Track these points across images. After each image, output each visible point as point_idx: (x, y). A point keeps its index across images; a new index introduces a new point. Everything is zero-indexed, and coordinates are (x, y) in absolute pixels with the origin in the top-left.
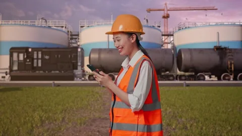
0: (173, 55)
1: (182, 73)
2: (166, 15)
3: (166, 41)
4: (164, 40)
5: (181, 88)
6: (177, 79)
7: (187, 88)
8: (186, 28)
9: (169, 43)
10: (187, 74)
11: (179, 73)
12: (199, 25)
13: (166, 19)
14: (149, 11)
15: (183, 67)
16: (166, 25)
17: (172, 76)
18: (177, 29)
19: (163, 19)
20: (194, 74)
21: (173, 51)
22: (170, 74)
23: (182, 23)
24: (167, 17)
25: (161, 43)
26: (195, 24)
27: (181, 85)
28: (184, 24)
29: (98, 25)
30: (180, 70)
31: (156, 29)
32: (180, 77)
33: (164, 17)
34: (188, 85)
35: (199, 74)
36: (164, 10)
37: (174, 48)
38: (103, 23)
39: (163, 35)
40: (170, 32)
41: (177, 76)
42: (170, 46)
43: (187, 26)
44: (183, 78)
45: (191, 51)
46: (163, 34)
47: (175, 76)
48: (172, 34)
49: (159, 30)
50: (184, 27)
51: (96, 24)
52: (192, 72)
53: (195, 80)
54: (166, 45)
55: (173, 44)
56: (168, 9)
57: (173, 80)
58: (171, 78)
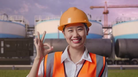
0: (112, 44)
1: (119, 59)
2: (106, 11)
3: (106, 33)
4: (104, 31)
5: (118, 71)
6: (115, 64)
7: (123, 71)
8: (122, 22)
9: (108, 34)
10: (123, 59)
11: (116, 58)
12: (133, 20)
13: (106, 15)
14: (92, 8)
15: (120, 54)
16: (106, 20)
17: (111, 61)
18: (115, 23)
19: (104, 15)
20: (128, 59)
21: (111, 41)
22: (109, 59)
23: (119, 18)
24: (106, 13)
25: (102, 35)
26: (130, 19)
27: (119, 68)
28: (121, 19)
29: (50, 20)
30: (117, 56)
31: (97, 22)
32: (117, 62)
33: (104, 13)
34: (124, 69)
35: (133, 60)
36: (104, 7)
37: (113, 38)
38: (55, 18)
39: (103, 28)
40: (109, 25)
41: (115, 61)
42: (109, 37)
43: (123, 20)
44: (120, 63)
45: (126, 41)
46: (104, 26)
47: (113, 61)
48: (111, 26)
49: (101, 24)
50: (121, 22)
51: (48, 18)
52: (127, 58)
53: (130, 64)
54: (106, 36)
55: (112, 35)
56: (108, 6)
57: (112, 64)
58: (110, 63)
